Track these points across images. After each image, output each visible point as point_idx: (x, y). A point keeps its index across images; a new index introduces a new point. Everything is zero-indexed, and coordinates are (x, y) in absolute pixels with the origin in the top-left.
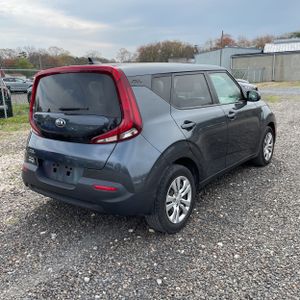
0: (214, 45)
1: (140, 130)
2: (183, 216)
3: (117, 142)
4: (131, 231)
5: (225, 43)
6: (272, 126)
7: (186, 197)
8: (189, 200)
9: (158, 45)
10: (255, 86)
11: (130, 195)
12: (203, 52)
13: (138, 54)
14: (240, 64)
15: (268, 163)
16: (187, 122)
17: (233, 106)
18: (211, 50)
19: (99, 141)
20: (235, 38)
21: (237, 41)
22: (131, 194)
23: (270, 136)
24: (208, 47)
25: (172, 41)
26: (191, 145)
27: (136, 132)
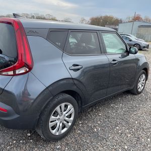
0: (131, 19)
1: (30, 69)
2: (65, 129)
3: (13, 75)
4: (29, 135)
5: (137, 19)
6: (146, 70)
7: (70, 116)
8: (72, 119)
9: (101, 17)
10: (147, 43)
11: (16, 116)
12: (124, 23)
13: (90, 21)
14: (143, 31)
15: (140, 93)
16: (75, 65)
17: (120, 56)
18: (129, 22)
19: (4, 73)
20: (143, 17)
21: (143, 18)
22: (18, 116)
23: (144, 76)
24: (127, 20)
25: (109, 16)
26: (76, 82)
27: (28, 70)
